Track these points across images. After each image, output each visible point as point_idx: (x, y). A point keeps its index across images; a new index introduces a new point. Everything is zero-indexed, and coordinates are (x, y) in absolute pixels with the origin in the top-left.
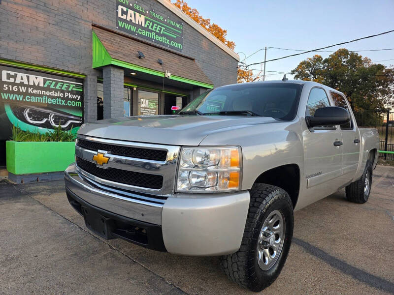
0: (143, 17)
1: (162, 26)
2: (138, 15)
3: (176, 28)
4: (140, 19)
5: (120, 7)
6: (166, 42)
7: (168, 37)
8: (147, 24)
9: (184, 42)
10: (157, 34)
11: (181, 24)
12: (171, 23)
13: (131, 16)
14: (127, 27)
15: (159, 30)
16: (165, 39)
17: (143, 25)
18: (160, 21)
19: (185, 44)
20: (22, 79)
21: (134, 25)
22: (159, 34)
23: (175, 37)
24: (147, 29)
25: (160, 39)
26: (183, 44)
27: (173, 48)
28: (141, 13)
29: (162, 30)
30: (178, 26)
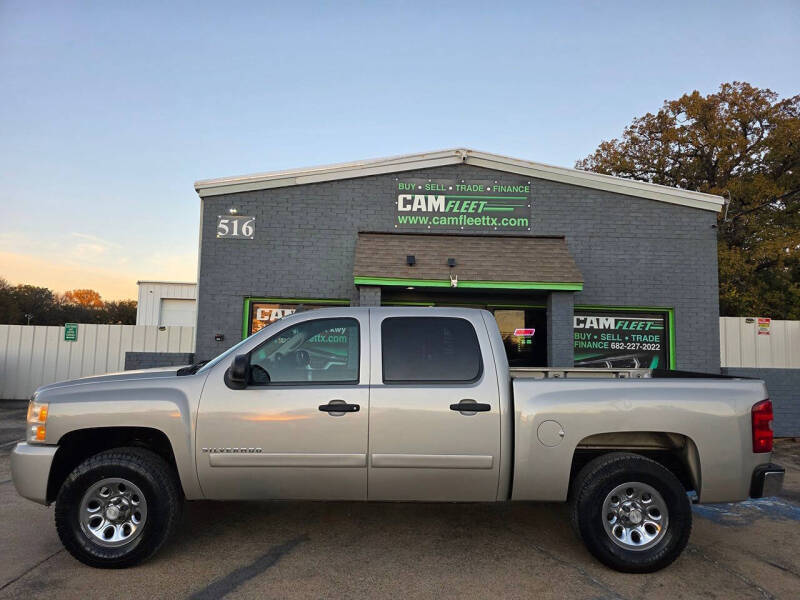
0: (442, 199)
1: (480, 200)
2: (431, 198)
3: (513, 194)
4: (438, 203)
5: (401, 198)
6: (491, 222)
8: (450, 205)
9: (533, 212)
10: (469, 215)
11: (526, 185)
12: (501, 189)
13: (419, 204)
14: (413, 220)
15: (474, 209)
16: (488, 219)
17: (442, 210)
18: (476, 193)
19: (537, 215)
20: (277, 315)
21: (426, 214)
22: (475, 215)
23: (512, 209)
24: (450, 214)
25: (477, 221)
26: (533, 216)
27: (508, 228)
28: (436, 193)
29: (481, 206)
30: (518, 189)
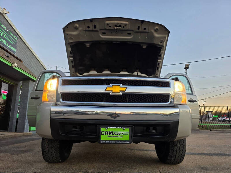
1: (5, 33)
3: (13, 38)
6: (6, 44)
7: (8, 42)
9: (17, 48)
11: (17, 37)
12: (11, 33)
15: (2, 35)
16: (6, 42)
18: (4, 29)
19: (18, 50)
22: (2, 38)
23: (12, 43)
25: (2, 41)
26: (17, 49)
27: (10, 49)
29: (5, 35)
30: (15, 37)
